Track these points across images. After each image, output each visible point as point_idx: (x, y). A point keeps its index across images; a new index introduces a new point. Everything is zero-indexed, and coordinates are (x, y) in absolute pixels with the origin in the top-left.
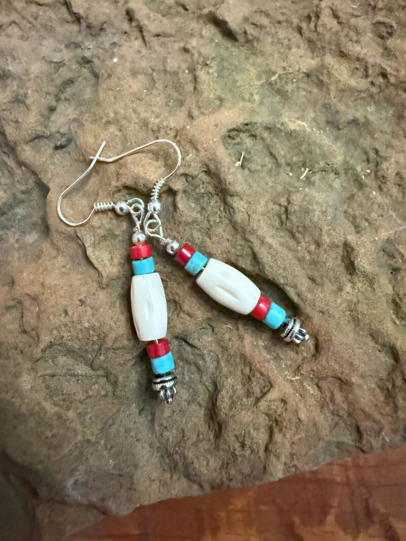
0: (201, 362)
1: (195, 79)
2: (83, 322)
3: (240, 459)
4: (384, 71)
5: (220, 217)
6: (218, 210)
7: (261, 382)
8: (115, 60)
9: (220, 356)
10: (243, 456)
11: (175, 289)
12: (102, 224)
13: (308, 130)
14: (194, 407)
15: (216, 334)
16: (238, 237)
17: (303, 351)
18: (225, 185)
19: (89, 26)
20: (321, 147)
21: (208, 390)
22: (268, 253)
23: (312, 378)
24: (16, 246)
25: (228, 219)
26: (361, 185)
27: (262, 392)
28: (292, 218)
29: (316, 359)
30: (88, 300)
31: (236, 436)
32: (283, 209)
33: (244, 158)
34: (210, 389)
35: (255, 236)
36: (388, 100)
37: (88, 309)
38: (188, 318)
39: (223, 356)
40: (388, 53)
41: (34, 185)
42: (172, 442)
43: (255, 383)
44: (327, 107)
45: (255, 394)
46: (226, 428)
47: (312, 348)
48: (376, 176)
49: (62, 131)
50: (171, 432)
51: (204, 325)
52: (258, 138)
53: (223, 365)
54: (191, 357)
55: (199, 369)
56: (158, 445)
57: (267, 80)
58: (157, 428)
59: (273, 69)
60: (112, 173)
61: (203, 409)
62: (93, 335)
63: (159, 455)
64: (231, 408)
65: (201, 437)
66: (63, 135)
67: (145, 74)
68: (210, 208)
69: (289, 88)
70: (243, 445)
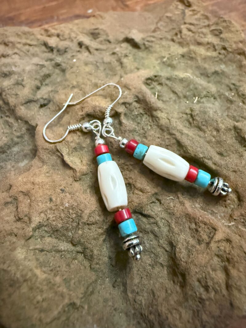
0: (156, 229)
1: (121, 63)
2: (64, 203)
3: (207, 303)
4: (224, 47)
5: (151, 126)
6: (148, 122)
7: (207, 230)
8: (75, 60)
9: (170, 221)
10: (210, 299)
11: (128, 175)
12: (73, 140)
13: (192, 77)
14: (157, 269)
15: (163, 205)
16: (165, 134)
17: (230, 204)
18: (151, 105)
19: (58, 51)
20: (201, 85)
21: (166, 251)
22: (187, 139)
23: (243, 222)
24: (12, 169)
25: (156, 125)
26: (231, 102)
27: (209, 237)
28: (196, 118)
29: (241, 206)
30: (67, 188)
31: (199, 281)
32: (189, 116)
33: (158, 95)
34: (167, 249)
35: (176, 131)
36: (231, 61)
37: (67, 194)
38: (140, 193)
39: (172, 220)
40: (222, 39)
41: (25, 131)
42: (145, 305)
43: (202, 232)
44: (198, 68)
45: (205, 241)
46: (189, 274)
47: (236, 200)
48: (239, 96)
49: (44, 97)
50: (143, 296)
51: (154, 199)
52: (164, 84)
53: (174, 227)
54: (148, 226)
55: (156, 236)
56: (133, 312)
57: (161, 61)
58: (130, 295)
59: (163, 55)
60: (78, 109)
61: (165, 268)
62: (72, 214)
63: (135, 322)
64: (189, 256)
65: (169, 292)
66: (46, 99)
67: (92, 64)
68: (143, 122)
69: (175, 62)
70: (206, 288)
